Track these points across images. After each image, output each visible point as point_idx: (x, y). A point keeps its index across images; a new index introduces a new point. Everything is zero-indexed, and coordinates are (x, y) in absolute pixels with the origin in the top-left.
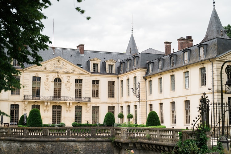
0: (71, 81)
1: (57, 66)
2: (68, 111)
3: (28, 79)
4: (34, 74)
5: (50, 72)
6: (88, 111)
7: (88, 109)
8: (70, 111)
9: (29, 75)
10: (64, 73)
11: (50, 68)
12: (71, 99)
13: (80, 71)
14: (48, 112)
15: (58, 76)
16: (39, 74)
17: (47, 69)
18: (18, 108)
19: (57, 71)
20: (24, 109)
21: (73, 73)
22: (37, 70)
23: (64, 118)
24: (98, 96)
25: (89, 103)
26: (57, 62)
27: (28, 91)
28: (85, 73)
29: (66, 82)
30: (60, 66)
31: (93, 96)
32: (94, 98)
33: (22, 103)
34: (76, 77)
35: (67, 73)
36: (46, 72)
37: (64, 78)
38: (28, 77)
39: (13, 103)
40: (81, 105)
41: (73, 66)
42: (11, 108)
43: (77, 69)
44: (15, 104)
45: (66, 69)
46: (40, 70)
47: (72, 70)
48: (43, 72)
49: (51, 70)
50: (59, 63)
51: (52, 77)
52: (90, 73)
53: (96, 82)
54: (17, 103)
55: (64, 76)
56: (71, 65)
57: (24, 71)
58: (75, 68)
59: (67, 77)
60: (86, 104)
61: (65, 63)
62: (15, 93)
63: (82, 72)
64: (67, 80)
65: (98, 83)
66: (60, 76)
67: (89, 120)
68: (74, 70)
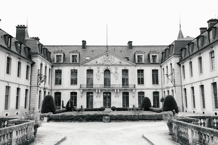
0: (118, 72)
1: (106, 60)
2: (117, 97)
3: (83, 71)
4: (88, 68)
5: (100, 65)
6: (134, 97)
7: (134, 95)
8: (118, 96)
9: (84, 69)
10: (112, 65)
11: (101, 61)
12: (118, 86)
13: (126, 62)
14: (99, 98)
15: (107, 68)
16: (92, 67)
17: (98, 63)
18: (76, 95)
19: (106, 64)
20: (80, 96)
21: (120, 65)
22: (90, 64)
23: (114, 102)
24: (143, 83)
25: (134, 90)
26: (106, 56)
27: (83, 81)
28: (130, 64)
29: (114, 73)
30: (109, 60)
31: (138, 84)
32: (139, 85)
33: (79, 91)
34: (123, 68)
35: (115, 65)
36: (98, 65)
37: (112, 69)
38: (83, 70)
39: (72, 91)
40: (127, 91)
41: (120, 59)
42: (71, 95)
43: (123, 62)
44: (74, 91)
45: (114, 62)
46: (93, 64)
47: (119, 63)
48: (95, 65)
49: (101, 63)
50: (107, 58)
51: (102, 69)
52: (134, 64)
53: (140, 72)
54: (75, 91)
55: (112, 68)
56: (118, 58)
57: (80, 66)
58: (121, 61)
59: (115, 69)
60: (132, 90)
61: (112, 57)
62: (74, 84)
63: (128, 64)
64: (115, 71)
65: (143, 72)
66: (108, 68)
67: (135, 104)
68: (120, 63)
